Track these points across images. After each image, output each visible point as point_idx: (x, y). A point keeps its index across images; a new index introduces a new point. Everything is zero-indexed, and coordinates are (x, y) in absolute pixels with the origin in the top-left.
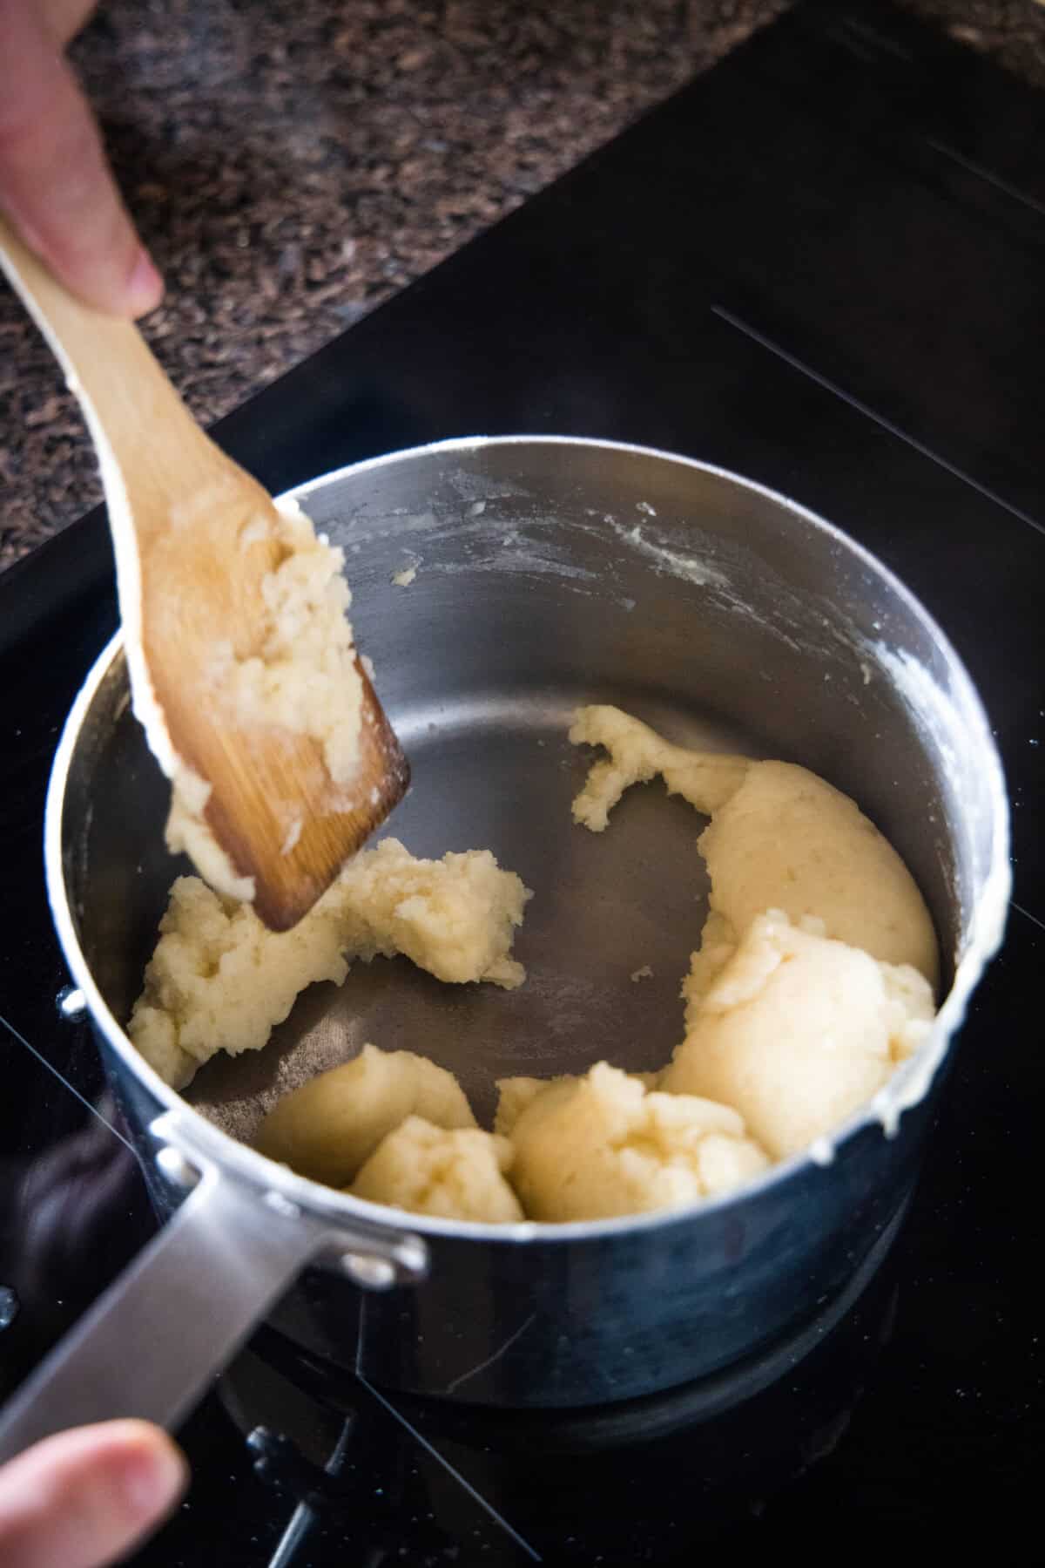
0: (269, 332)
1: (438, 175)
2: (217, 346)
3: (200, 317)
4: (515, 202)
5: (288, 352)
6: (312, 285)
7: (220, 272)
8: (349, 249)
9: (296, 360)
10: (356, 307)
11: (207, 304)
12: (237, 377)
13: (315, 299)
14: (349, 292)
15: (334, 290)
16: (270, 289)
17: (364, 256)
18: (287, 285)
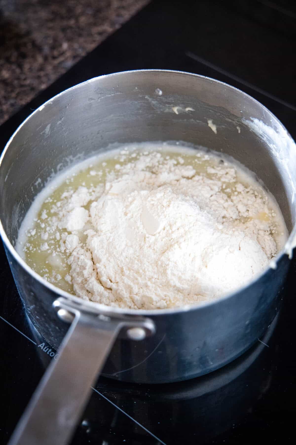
0: (42, 73)
1: (91, 20)
2: (25, 79)
3: (18, 71)
4: (117, 27)
5: (49, 79)
6: (54, 58)
7: (23, 56)
8: (65, 46)
9: (51, 82)
10: (70, 63)
11: (20, 66)
12: (33, 89)
13: (56, 62)
14: (66, 59)
15: (61, 59)
16: (40, 60)
17: (70, 47)
18: (46, 58)
